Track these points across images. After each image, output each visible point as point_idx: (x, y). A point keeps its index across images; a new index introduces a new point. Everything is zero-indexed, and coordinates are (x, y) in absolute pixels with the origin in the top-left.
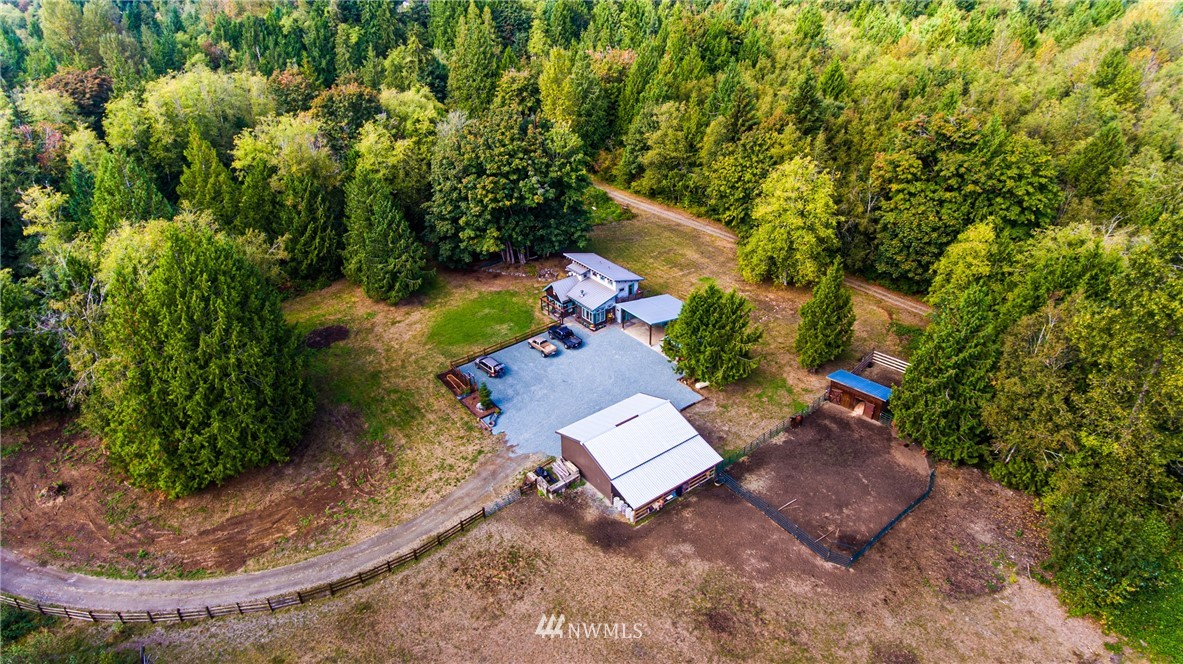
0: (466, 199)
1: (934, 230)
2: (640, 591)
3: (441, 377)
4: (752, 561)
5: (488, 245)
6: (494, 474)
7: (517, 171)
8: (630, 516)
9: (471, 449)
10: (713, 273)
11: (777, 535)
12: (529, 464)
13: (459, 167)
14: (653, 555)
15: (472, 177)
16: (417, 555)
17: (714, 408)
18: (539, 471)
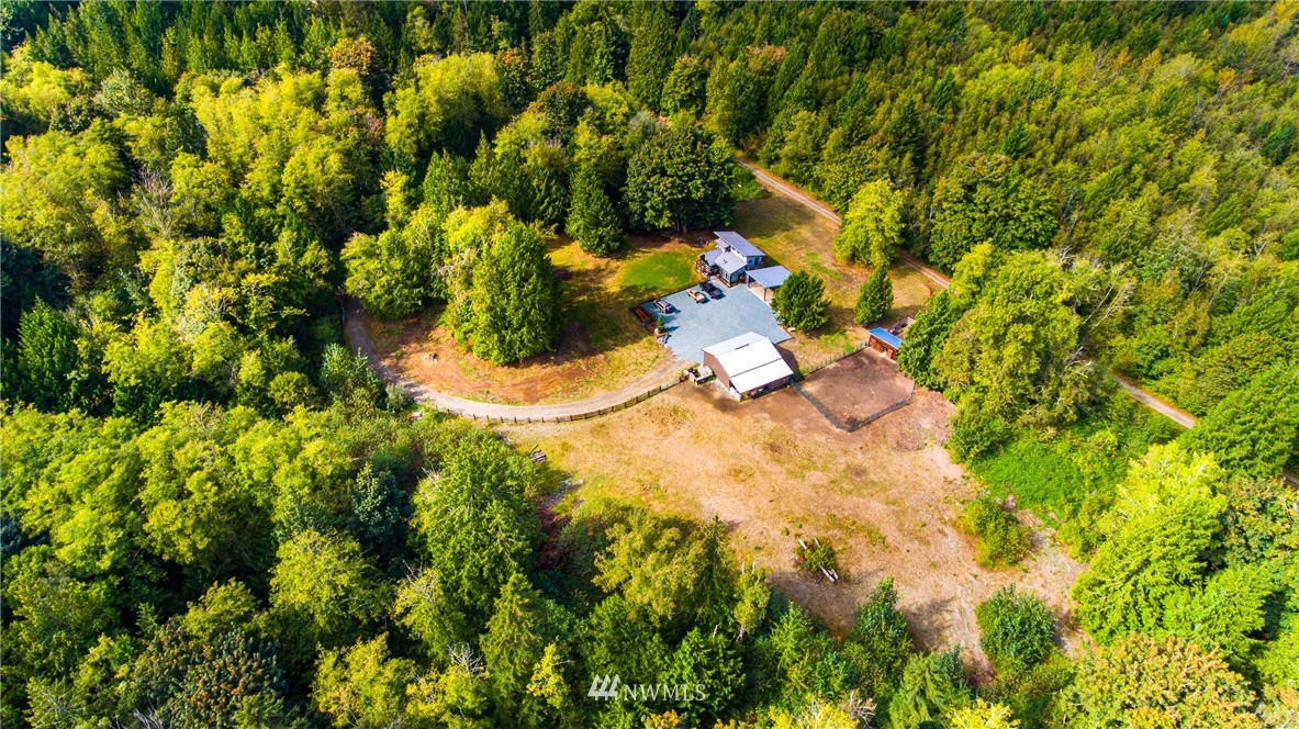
0: (652, 190)
1: (965, 238)
2: (739, 432)
3: (632, 310)
4: (798, 424)
5: (664, 223)
6: (665, 369)
7: (687, 175)
8: (738, 397)
9: (652, 355)
10: (818, 249)
11: (815, 413)
12: (685, 366)
13: (649, 168)
14: (748, 417)
15: (657, 176)
16: (626, 405)
17: (797, 344)
18: (691, 370)
